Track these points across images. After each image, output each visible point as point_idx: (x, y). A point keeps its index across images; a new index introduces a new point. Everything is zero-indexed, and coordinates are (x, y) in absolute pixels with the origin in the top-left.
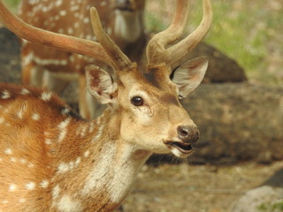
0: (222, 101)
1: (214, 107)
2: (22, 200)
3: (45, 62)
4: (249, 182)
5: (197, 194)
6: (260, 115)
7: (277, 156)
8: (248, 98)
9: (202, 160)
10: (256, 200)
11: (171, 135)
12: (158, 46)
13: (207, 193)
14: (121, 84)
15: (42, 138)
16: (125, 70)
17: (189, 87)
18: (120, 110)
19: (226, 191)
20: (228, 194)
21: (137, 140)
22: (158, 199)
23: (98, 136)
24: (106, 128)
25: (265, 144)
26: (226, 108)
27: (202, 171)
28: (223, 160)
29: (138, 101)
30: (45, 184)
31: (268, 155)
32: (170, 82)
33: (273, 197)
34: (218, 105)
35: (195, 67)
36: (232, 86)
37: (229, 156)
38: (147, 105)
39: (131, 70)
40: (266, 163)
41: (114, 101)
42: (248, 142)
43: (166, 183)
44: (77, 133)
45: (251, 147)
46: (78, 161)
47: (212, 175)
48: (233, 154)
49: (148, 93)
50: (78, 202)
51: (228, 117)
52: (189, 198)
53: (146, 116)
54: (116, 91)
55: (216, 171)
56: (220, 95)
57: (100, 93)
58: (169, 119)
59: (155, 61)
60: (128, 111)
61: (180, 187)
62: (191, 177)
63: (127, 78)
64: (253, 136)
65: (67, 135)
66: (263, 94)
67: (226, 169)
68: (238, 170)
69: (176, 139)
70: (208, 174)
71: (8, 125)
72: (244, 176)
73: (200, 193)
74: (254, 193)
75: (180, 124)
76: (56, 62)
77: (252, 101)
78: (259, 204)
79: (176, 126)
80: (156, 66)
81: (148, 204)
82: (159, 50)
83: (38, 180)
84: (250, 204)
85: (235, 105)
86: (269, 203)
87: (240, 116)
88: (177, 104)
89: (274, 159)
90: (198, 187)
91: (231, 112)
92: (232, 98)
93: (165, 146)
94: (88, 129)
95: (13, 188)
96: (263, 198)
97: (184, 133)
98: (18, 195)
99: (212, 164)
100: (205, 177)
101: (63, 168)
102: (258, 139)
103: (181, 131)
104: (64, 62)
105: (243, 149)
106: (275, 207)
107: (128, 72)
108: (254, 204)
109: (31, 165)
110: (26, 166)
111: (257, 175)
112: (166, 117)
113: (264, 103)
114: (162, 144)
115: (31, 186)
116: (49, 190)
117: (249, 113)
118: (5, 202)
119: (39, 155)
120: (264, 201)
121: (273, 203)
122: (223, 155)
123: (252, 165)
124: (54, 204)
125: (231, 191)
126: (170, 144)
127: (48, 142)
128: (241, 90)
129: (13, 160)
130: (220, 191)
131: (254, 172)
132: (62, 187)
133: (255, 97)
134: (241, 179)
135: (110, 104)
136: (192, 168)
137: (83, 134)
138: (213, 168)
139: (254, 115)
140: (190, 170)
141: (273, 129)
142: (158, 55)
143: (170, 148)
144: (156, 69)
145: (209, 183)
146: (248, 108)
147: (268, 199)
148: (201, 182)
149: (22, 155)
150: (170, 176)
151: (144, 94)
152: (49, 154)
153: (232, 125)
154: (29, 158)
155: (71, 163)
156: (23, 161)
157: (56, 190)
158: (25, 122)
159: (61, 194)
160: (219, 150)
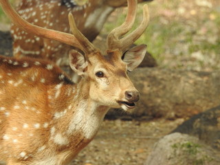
0: (143, 79)
1: (137, 83)
2: (31, 135)
3: (27, 52)
4: (161, 131)
5: (128, 139)
6: (168, 88)
7: (179, 115)
8: (160, 77)
9: (130, 117)
10: (171, 141)
11: (121, 96)
12: (114, 37)
13: (134, 139)
14: (89, 62)
15: (46, 95)
16: (92, 54)
17: (134, 64)
18: (89, 79)
19: (147, 137)
20: (149, 139)
21: (100, 100)
22: (102, 142)
23: (76, 96)
24: (81, 91)
25: (171, 107)
26: (146, 83)
27: (130, 125)
28: (144, 117)
29: (100, 75)
30: (46, 125)
31: (173, 114)
32: (122, 61)
33: (182, 139)
34: (141, 82)
35: (138, 51)
36: (150, 69)
37: (147, 115)
38: (106, 77)
39: (96, 54)
40: (172, 119)
41: (85, 74)
42: (160, 105)
43: (107, 132)
44: (66, 94)
45: (162, 109)
46: (65, 111)
47: (137, 127)
48: (150, 114)
49: (107, 69)
50: (65, 138)
51: (147, 89)
52: (123, 142)
53: (105, 84)
54: (87, 67)
55: (139, 125)
56: (142, 75)
57: (77, 68)
58: (120, 86)
59: (112, 48)
60: (94, 80)
61: (117, 134)
62: (123, 128)
63: (93, 59)
64: (163, 102)
65: (60, 94)
66: (170, 74)
67: (146, 123)
68: (154, 123)
69: (124, 100)
70: (134, 126)
71: (25, 85)
72: (158, 128)
73: (130, 138)
74: (169, 137)
75: (127, 90)
76: (33, 53)
77: (162, 79)
78: (172, 144)
79: (124, 91)
80: (113, 51)
81: (96, 145)
82: (114, 40)
83: (42, 123)
84: (167, 144)
85: (151, 81)
86: (179, 143)
87: (155, 89)
88: (125, 76)
89: (177, 117)
90: (128, 135)
91: (149, 86)
92: (149, 77)
93: (117, 104)
94: (72, 91)
95: (26, 126)
96: (175, 140)
97: (129, 96)
98: (28, 131)
99: (136, 120)
100: (132, 128)
101: (57, 115)
102: (167, 104)
103: (128, 94)
104: (38, 53)
105: (157, 110)
106: (183, 146)
107: (94, 55)
108: (169, 144)
109: (38, 112)
110: (35, 112)
111: (166, 127)
112: (118, 85)
113: (170, 81)
114: (115, 102)
115: (37, 126)
116: (48, 129)
117: (161, 86)
118: (21, 135)
119: (44, 105)
120: (176, 142)
121: (181, 143)
122: (143, 114)
123: (163, 120)
124: (52, 138)
125: (150, 137)
126: (120, 102)
127: (50, 97)
128: (156, 72)
129: (27, 108)
130: (142, 137)
131: (164, 125)
132: (56, 128)
133: (165, 76)
134: (156, 130)
135: (83, 75)
136: (123, 122)
137: (69, 94)
138: (137, 122)
139: (164, 88)
140: (122, 124)
141: (176, 97)
142: (114, 43)
143: (120, 105)
144: (113, 53)
145: (135, 132)
146: (160, 83)
147: (178, 141)
148: (130, 131)
149: (32, 105)
150: (110, 128)
151: (104, 70)
152: (50, 106)
153: (150, 94)
154: (37, 107)
155: (61, 113)
156: (33, 109)
157: (53, 130)
158: (36, 83)
159: (56, 132)
160: (141, 111)
